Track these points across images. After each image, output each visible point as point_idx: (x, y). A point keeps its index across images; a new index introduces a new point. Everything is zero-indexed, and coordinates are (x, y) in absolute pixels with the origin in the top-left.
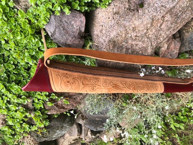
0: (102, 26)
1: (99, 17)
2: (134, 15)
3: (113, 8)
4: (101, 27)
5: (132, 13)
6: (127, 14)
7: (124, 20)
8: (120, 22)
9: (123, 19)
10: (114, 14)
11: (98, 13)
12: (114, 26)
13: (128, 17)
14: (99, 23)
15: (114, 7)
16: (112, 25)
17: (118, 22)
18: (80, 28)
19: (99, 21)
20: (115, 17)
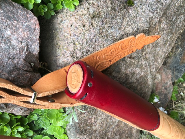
0: (74, 44)
1: (65, 26)
2: (124, 16)
3: (88, 9)
4: (72, 46)
5: (121, 14)
6: (114, 16)
7: (110, 27)
8: (104, 30)
9: (108, 25)
10: (92, 18)
11: (62, 21)
12: (96, 40)
13: (116, 21)
14: (65, 39)
15: (89, 6)
16: (91, 38)
17: (101, 31)
18: (27, 45)
19: (66, 34)
20: (94, 23)
